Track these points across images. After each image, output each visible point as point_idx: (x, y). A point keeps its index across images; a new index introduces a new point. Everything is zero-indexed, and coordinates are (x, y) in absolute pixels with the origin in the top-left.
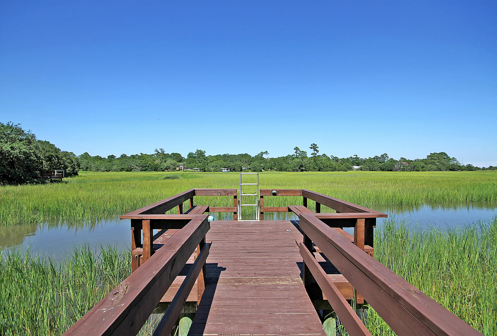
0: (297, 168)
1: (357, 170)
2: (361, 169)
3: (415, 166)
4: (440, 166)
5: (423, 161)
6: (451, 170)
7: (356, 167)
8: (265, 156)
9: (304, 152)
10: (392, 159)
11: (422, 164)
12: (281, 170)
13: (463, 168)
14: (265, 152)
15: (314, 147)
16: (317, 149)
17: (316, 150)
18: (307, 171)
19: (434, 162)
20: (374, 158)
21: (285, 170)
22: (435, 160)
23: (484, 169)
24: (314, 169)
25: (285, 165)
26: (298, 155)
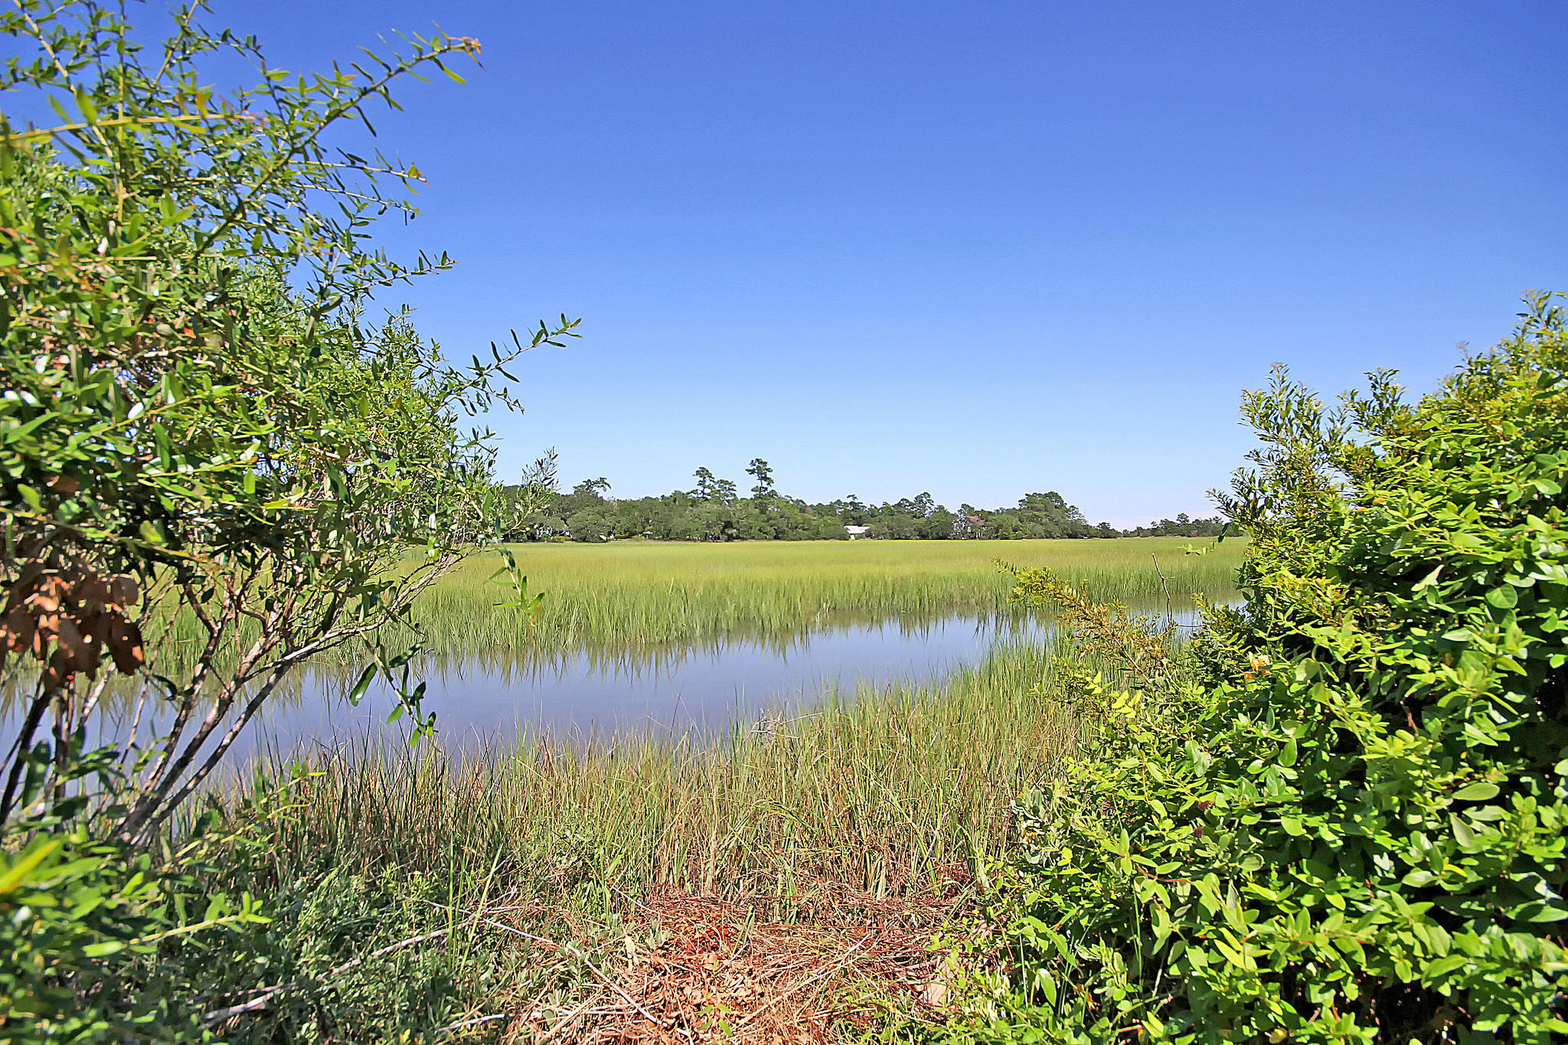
0: (717, 531)
1: (859, 537)
2: (868, 535)
3: (1001, 526)
4: (1051, 527)
5: (1012, 512)
6: (1070, 536)
7: (854, 529)
8: (600, 492)
9: (726, 482)
10: (941, 508)
11: (1015, 521)
12: (667, 536)
13: (1092, 532)
14: (598, 482)
15: (760, 469)
16: (769, 475)
17: (766, 478)
18: (743, 539)
19: (1037, 516)
20: (899, 504)
21: (684, 536)
22: (1039, 510)
23: (1126, 534)
24: (762, 534)
25: (677, 523)
26: (707, 491)
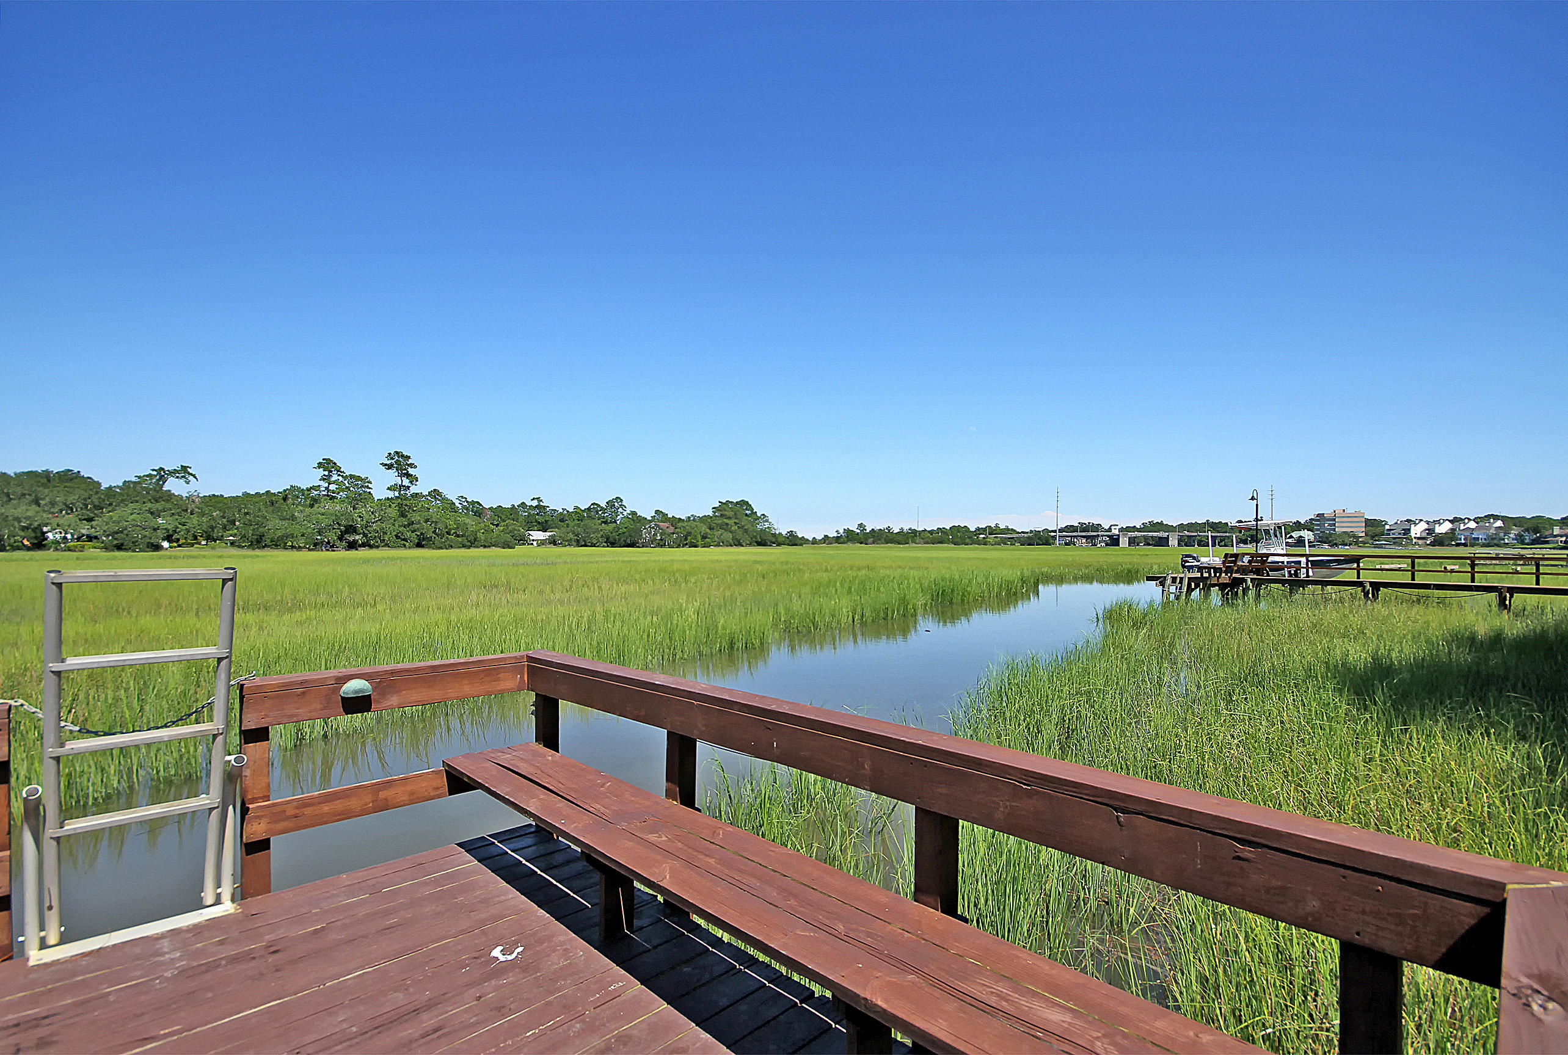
0: (332, 536)
1: (541, 543)
2: (552, 541)
3: (689, 534)
4: (740, 534)
5: (704, 519)
6: (759, 544)
7: (538, 535)
8: (173, 486)
9: (359, 478)
10: (634, 513)
11: (704, 529)
12: (258, 542)
13: (780, 540)
14: (175, 472)
15: (400, 463)
16: (411, 471)
17: (408, 475)
18: (371, 547)
19: (727, 524)
20: (589, 509)
21: (279, 543)
22: (730, 518)
23: (815, 541)
24: (401, 541)
25: (275, 525)
26: (333, 487)
